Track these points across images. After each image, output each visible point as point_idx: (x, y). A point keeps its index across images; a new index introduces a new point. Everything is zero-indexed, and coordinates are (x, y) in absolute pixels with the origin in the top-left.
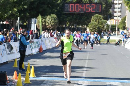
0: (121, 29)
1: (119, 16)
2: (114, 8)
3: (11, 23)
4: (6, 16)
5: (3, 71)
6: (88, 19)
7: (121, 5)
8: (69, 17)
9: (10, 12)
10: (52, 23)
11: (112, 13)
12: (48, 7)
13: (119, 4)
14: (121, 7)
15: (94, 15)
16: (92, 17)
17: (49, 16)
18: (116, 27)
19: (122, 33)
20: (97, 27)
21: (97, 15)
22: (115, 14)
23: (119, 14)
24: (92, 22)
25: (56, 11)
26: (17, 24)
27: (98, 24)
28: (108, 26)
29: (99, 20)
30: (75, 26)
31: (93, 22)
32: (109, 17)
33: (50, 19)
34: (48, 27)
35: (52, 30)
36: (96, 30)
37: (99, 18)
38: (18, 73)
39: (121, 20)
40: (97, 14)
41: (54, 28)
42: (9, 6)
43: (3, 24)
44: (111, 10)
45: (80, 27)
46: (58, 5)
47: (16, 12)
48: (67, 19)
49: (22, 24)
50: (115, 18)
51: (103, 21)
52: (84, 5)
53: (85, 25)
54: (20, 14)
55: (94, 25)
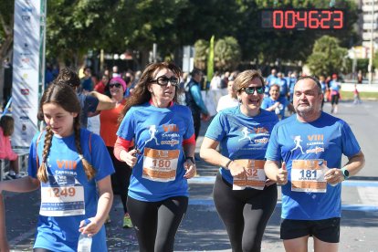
1: (373, 40)
2: (363, 22)
3: (138, 56)
4: (127, 42)
6: (306, 46)
8: (265, 45)
9: (136, 32)
10: (228, 56)
11: (358, 33)
12: (218, 20)
13: (375, 12)
15: (319, 37)
16: (314, 43)
17: (220, 41)
18: (368, 63)
20: (326, 65)
21: (326, 37)
22: (364, 34)
23: (376, 35)
24: (315, 53)
25: (235, 29)
26: (150, 60)
27: (329, 57)
28: (350, 61)
29: (330, 49)
30: (279, 63)
31: (318, 53)
32: (351, 42)
33: (222, 47)
34: (218, 65)
36: (323, 70)
37: (331, 44)
40: (326, 34)
41: (231, 67)
42: (133, 19)
43: (120, 60)
44: (356, 28)
45: (289, 64)
46: (241, 16)
47: (149, 33)
48: (261, 48)
50: (364, 43)
51: (340, 51)
52: (306, 13)
53: (298, 60)
54: (157, 37)
55: (319, 60)
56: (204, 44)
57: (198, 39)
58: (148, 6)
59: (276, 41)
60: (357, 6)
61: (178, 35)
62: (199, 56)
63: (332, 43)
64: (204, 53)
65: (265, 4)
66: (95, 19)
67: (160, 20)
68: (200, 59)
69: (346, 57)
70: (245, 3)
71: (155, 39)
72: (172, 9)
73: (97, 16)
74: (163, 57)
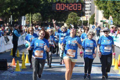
2: (85, 7)
3: (5, 19)
4: (1, 15)
6: (65, 16)
7: (90, 5)
8: (51, 15)
9: (4, 11)
10: (37, 20)
15: (70, 13)
16: (68, 15)
17: (35, 14)
18: (87, 23)
19: (92, 27)
20: (73, 23)
21: (72, 13)
22: (86, 12)
23: (90, 12)
25: (40, 10)
26: (9, 21)
27: (74, 20)
29: (74, 17)
31: (70, 19)
32: (81, 15)
33: (35, 16)
34: (34, 23)
37: (74, 15)
39: (91, 16)
40: (73, 12)
41: (39, 24)
42: (4, 6)
44: (83, 10)
45: (59, 22)
46: (42, 5)
48: (49, 17)
50: (86, 15)
51: (77, 18)
52: (68, 5)
53: (63, 21)
54: (12, 13)
55: (70, 21)
56: (29, 15)
57: (27, 14)
60: (83, 2)
61: (19, 12)
62: (27, 20)
64: (29, 19)
65: (50, 1)
67: (14, 7)
68: (27, 21)
69: (80, 20)
71: (11, 14)
72: (18, 3)
74: (14, 20)
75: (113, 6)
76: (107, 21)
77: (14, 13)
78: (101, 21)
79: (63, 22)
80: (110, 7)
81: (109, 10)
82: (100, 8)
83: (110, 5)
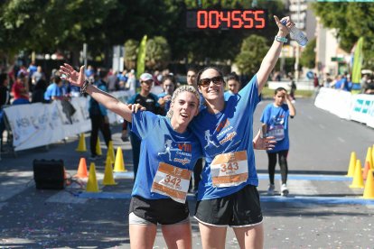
0: (307, 66)
3: (69, 56)
4: (57, 42)
5: (57, 159)
6: (235, 45)
7: (304, 14)
8: (193, 44)
9: (66, 33)
10: (158, 55)
12: (148, 20)
13: (301, 12)
14: (305, 19)
15: (245, 37)
16: (242, 42)
17: (151, 41)
18: (294, 61)
19: (308, 75)
21: (253, 36)
24: (243, 52)
25: (164, 29)
26: (81, 59)
27: (257, 56)
29: (258, 48)
31: (246, 52)
33: (152, 47)
35: (157, 69)
37: (258, 43)
38: (88, 163)
39: (307, 46)
41: (162, 66)
42: (63, 19)
43: (51, 60)
46: (170, 15)
47: (80, 33)
48: (190, 47)
49: (91, 58)
52: (229, 13)
53: (227, 59)
54: (87, 37)
55: (247, 59)
56: (134, 44)
57: (128, 39)
58: (78, 7)
59: (205, 40)
60: (284, 6)
61: (107, 35)
62: (129, 56)
63: (260, 42)
64: (134, 53)
65: (194, 4)
66: (26, 20)
67: (90, 22)
68: (130, 59)
70: (174, 3)
71: (84, 39)
72: (101, 10)
73: (27, 16)
74: (94, 57)
75: (361, 16)
76: (348, 58)
77: (92, 38)
78: (334, 59)
79: (229, 63)
80: (355, 19)
81: (351, 29)
82: (329, 24)
83: (353, 14)
